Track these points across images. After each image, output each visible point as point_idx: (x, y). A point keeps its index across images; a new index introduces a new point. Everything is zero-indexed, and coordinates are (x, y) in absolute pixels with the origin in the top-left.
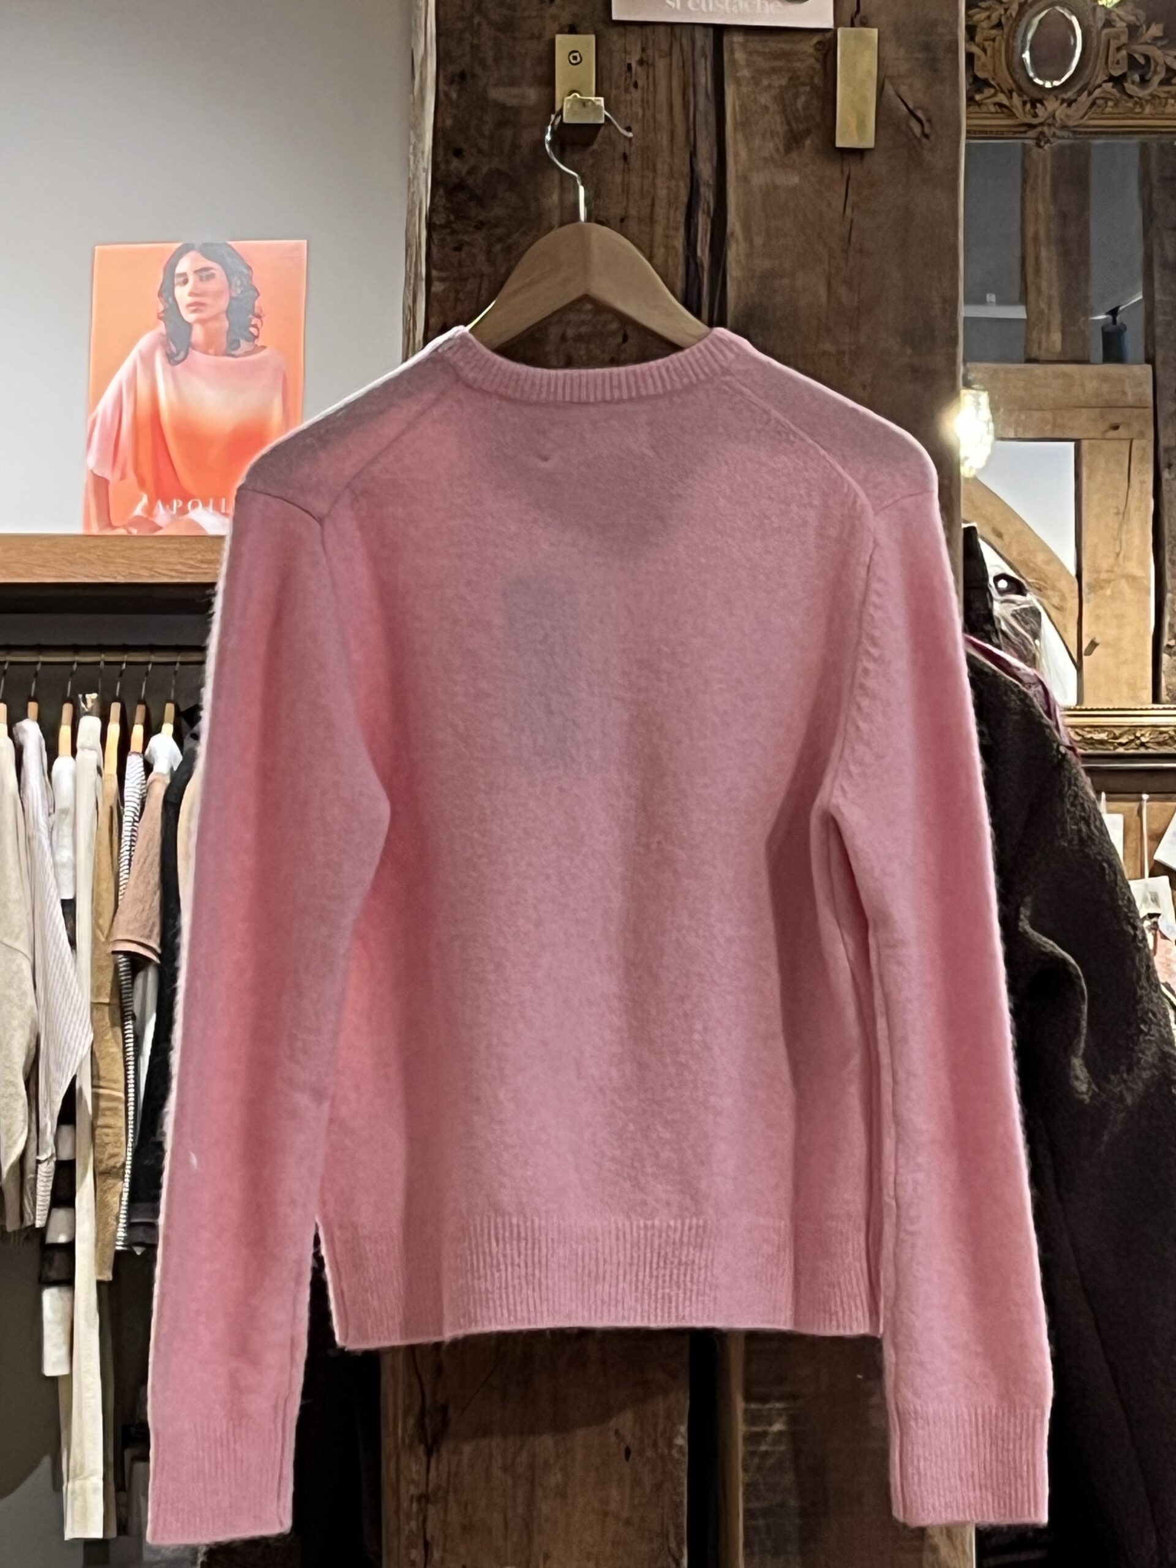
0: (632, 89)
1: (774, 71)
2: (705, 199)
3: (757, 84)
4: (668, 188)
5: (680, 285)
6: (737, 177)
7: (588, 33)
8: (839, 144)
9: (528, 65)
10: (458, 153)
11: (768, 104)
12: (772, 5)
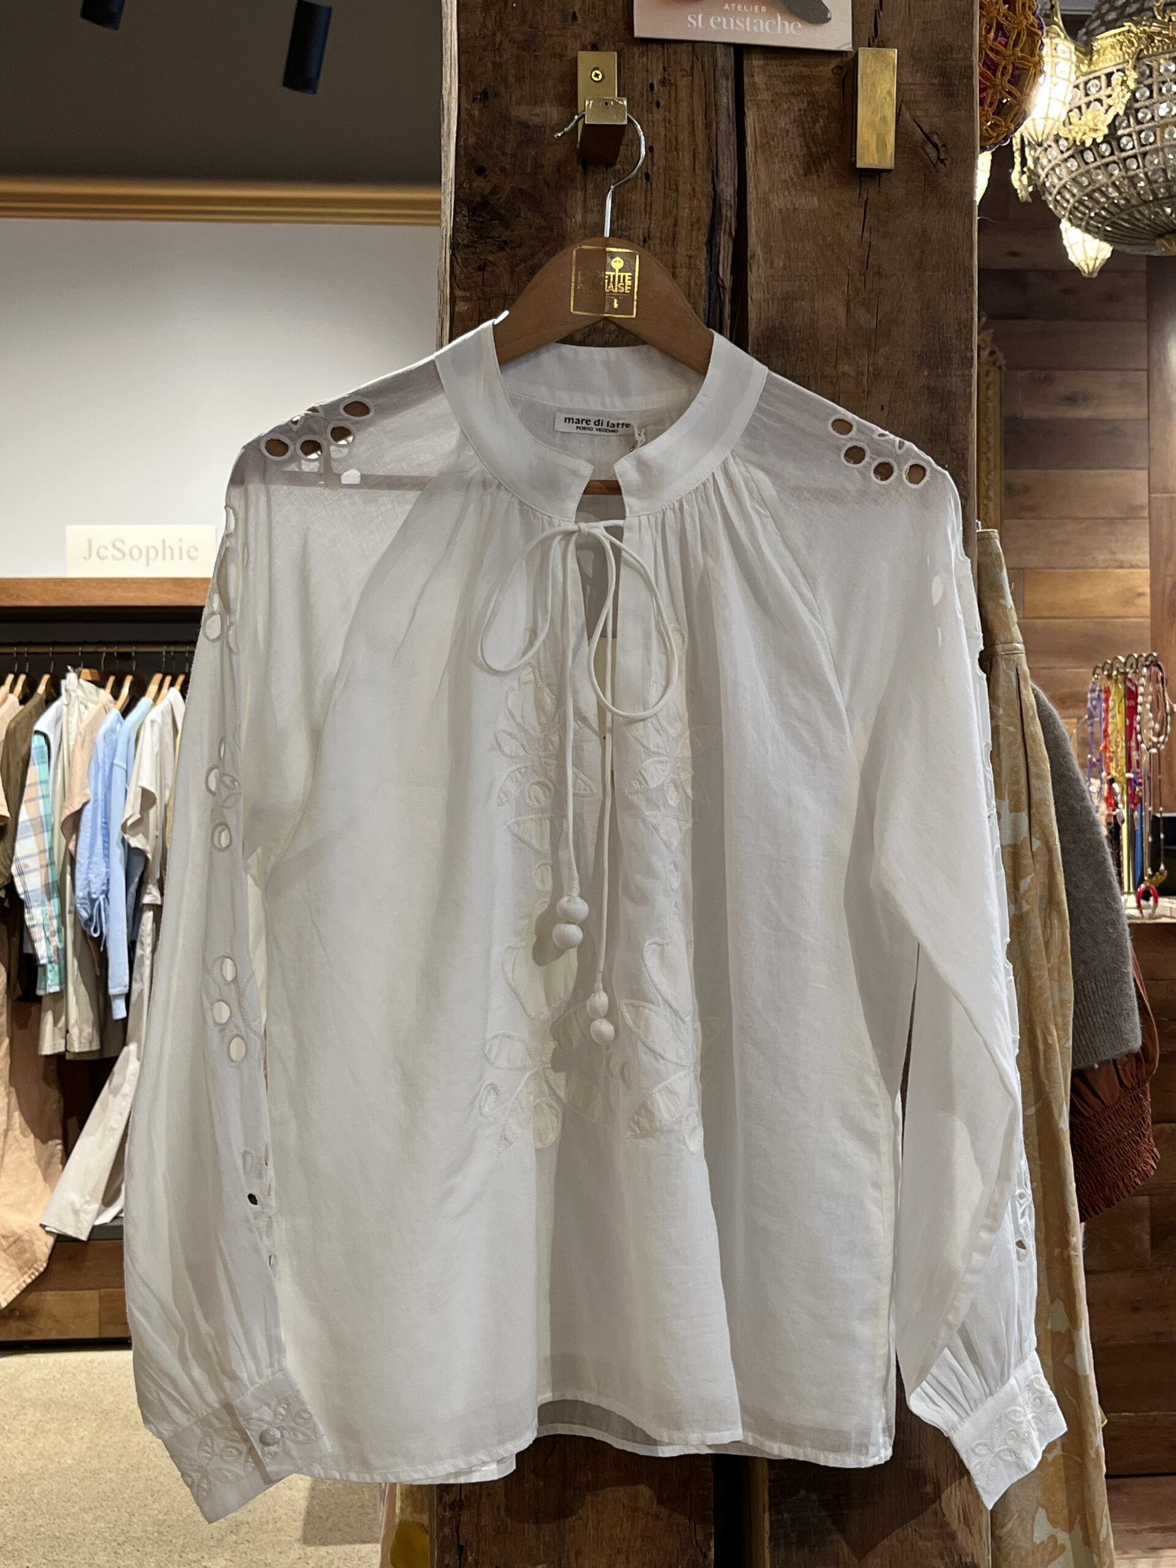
0: (655, 109)
1: (793, 94)
2: (726, 217)
3: (776, 109)
4: (691, 209)
5: (703, 305)
6: (757, 198)
7: (609, 50)
8: (859, 165)
9: (551, 83)
10: (481, 171)
11: (787, 127)
12: (792, 25)
